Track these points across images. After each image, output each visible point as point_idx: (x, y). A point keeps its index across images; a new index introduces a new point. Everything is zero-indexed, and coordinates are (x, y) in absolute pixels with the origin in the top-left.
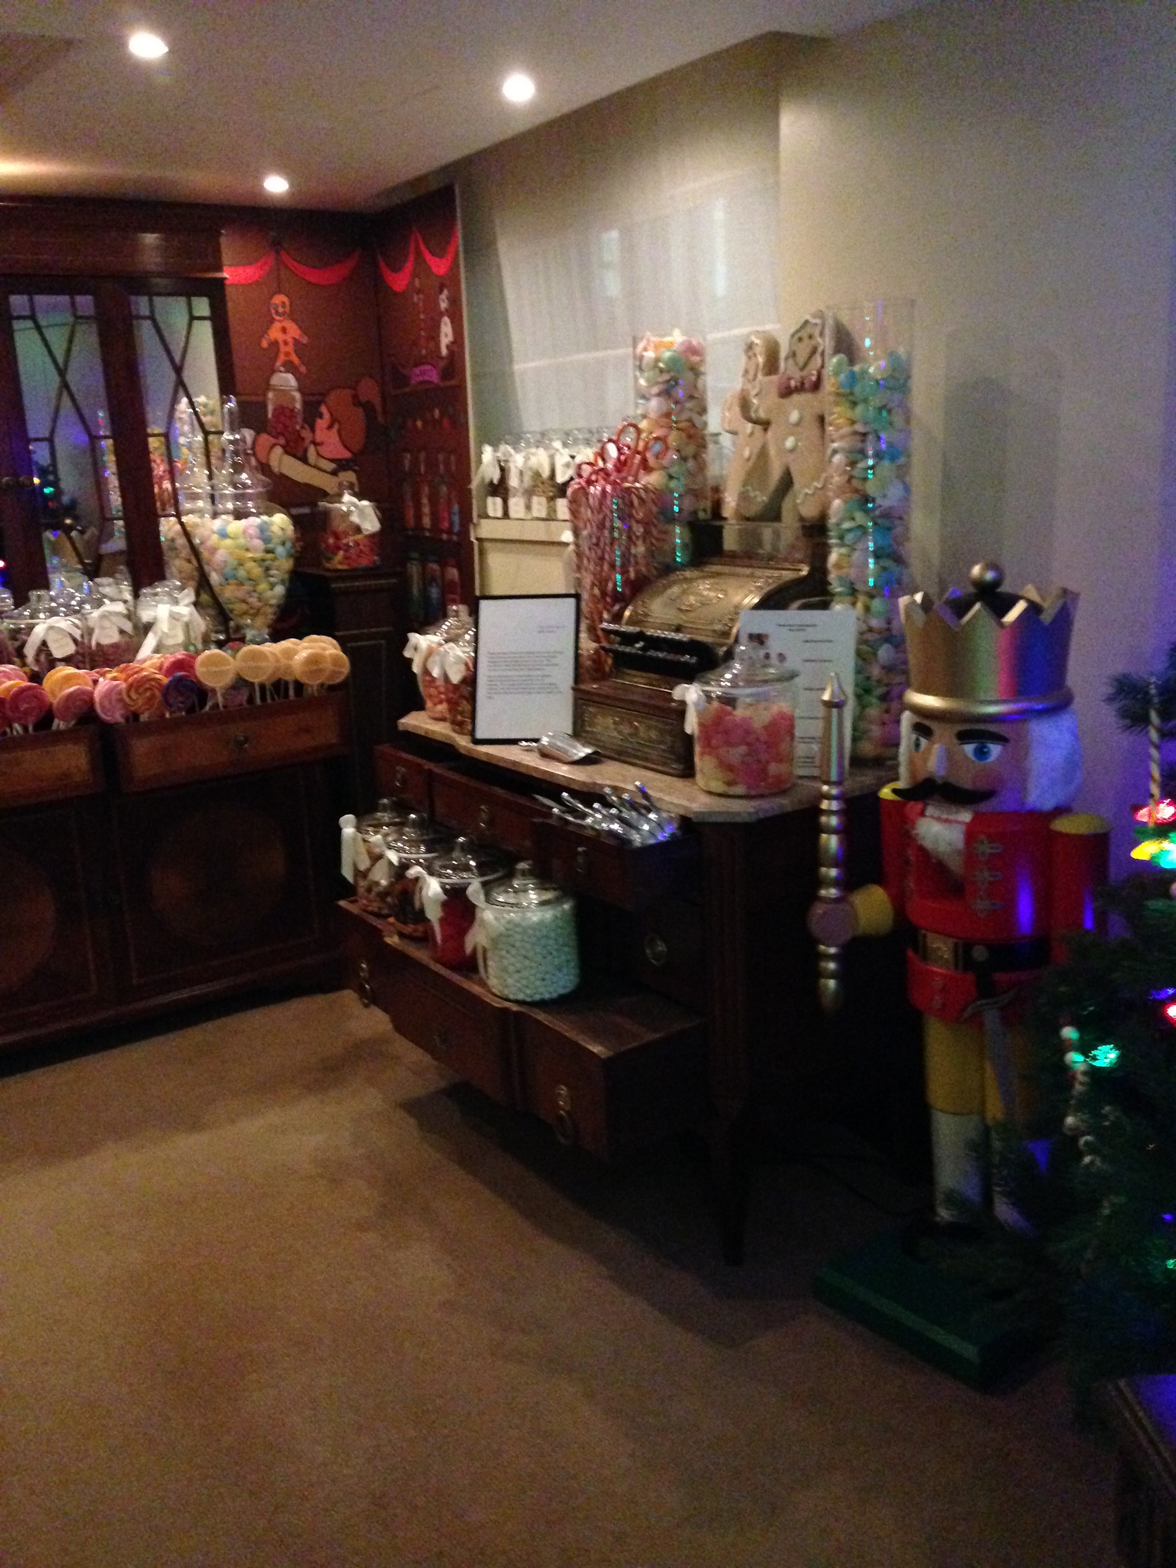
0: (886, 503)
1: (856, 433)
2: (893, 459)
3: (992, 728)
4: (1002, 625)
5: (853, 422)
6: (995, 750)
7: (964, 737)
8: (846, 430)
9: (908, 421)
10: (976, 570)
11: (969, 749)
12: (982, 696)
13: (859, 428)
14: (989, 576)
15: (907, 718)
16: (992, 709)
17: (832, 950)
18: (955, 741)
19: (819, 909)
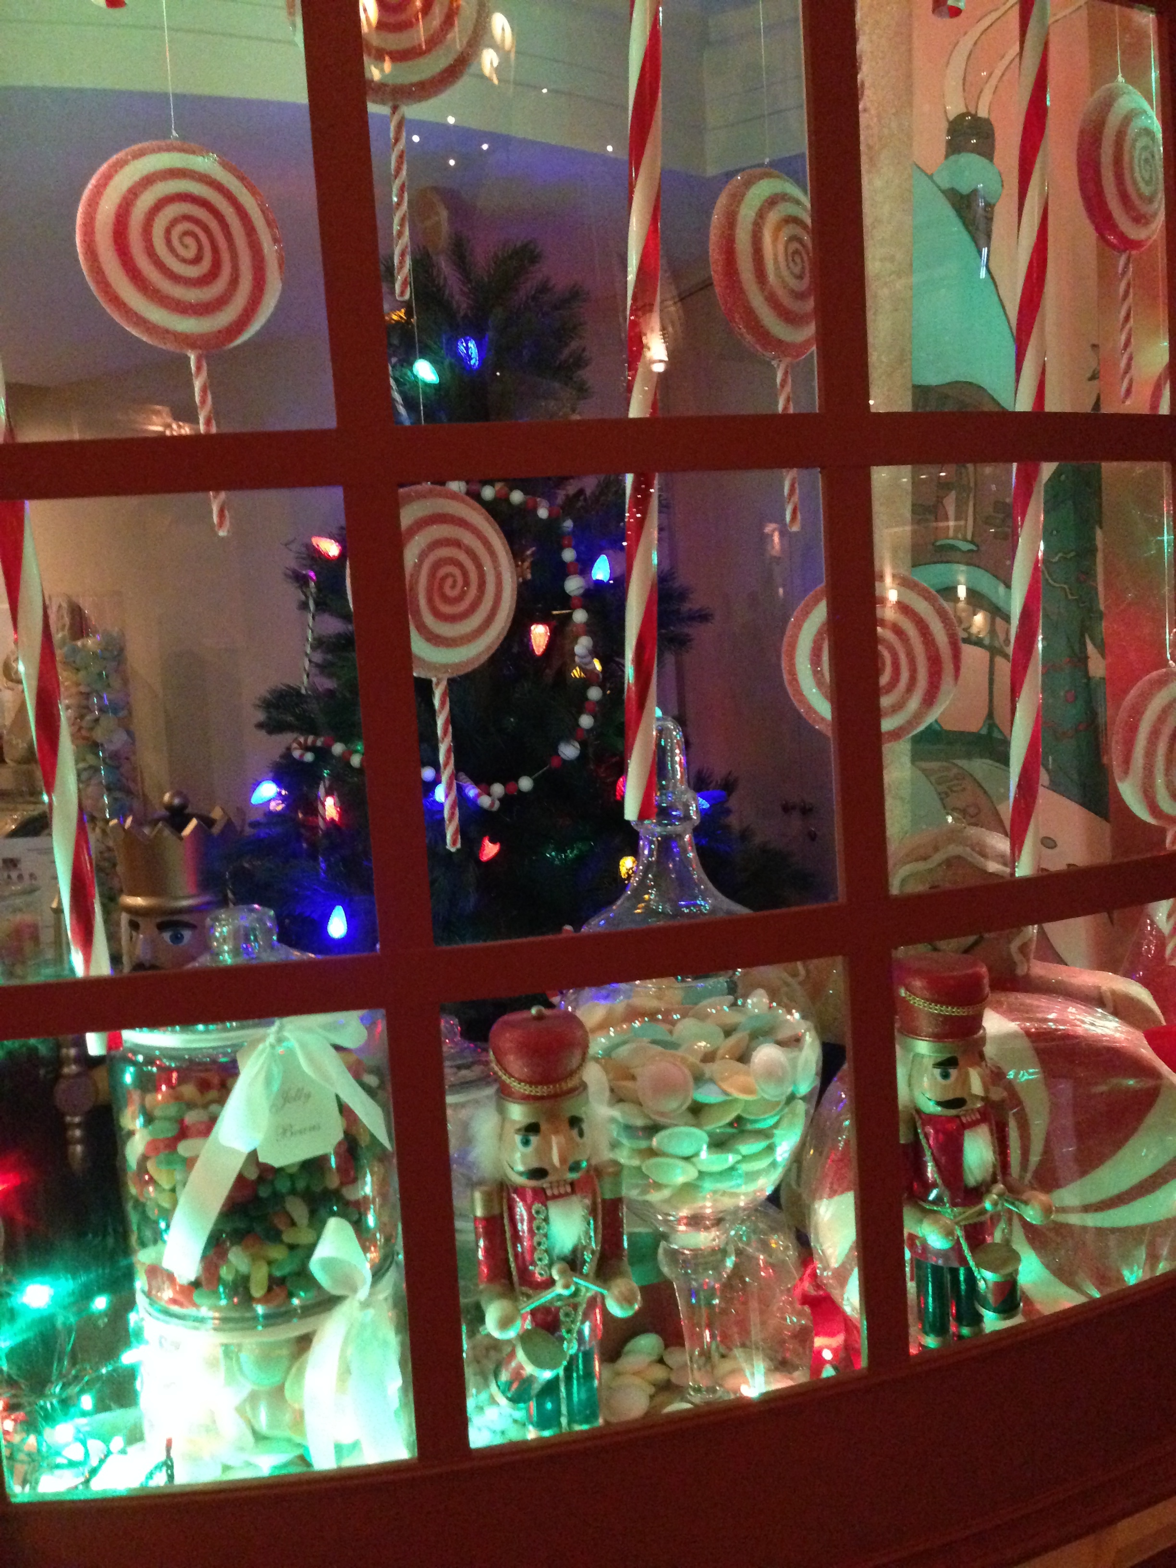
0: (112, 748)
1: (81, 693)
2: (115, 711)
3: (186, 918)
4: (181, 839)
5: (78, 684)
6: (187, 934)
7: (162, 927)
8: (74, 690)
9: (125, 682)
10: (167, 797)
11: (167, 936)
12: (180, 893)
13: (83, 689)
14: (177, 801)
15: (124, 918)
16: (185, 903)
17: (77, 1120)
18: (156, 930)
19: (62, 1085)
